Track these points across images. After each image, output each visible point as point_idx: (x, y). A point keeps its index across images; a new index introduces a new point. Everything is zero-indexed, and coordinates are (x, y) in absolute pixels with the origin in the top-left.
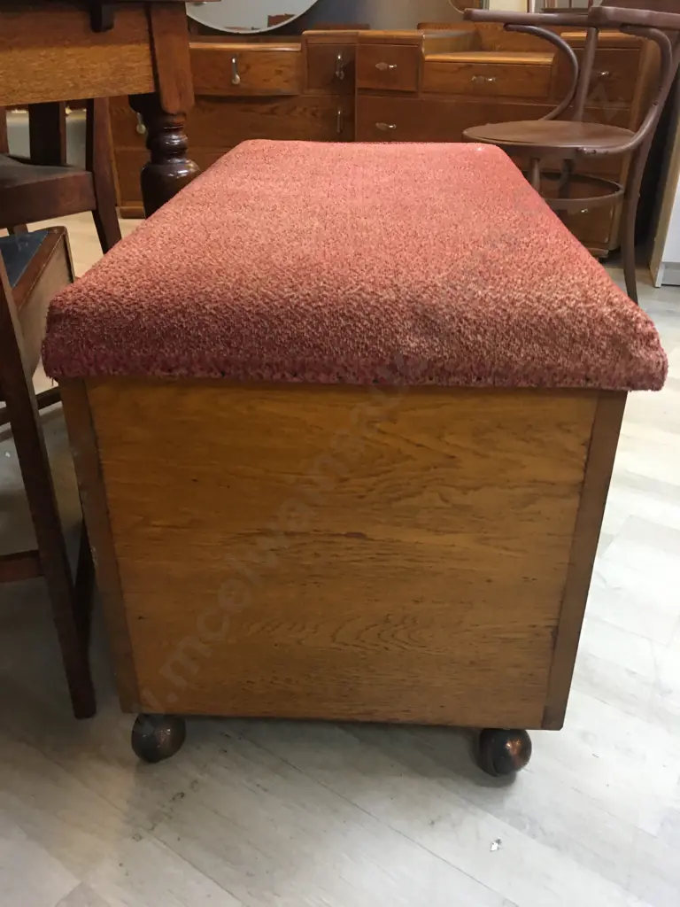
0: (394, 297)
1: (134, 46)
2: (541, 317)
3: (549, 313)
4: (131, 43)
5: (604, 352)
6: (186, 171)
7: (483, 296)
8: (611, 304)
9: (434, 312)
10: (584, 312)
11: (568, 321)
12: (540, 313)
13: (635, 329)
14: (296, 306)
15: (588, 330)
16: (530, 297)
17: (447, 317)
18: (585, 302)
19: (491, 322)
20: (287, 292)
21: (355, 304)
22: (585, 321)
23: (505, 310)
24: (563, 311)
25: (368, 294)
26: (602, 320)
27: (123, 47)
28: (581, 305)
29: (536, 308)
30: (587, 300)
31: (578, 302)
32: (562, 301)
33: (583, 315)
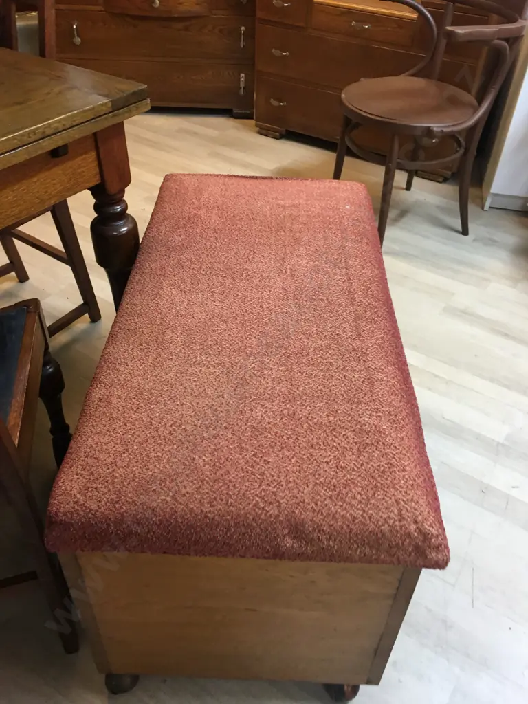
0: (276, 512)
1: (84, 156)
2: (371, 532)
3: (377, 529)
4: (82, 155)
5: (410, 554)
6: (126, 228)
7: (334, 511)
8: (416, 522)
9: (303, 524)
10: (398, 529)
11: (388, 534)
12: (370, 529)
13: (430, 543)
14: (213, 519)
15: (400, 542)
16: (365, 515)
17: (311, 529)
18: (400, 521)
19: (339, 533)
20: (206, 508)
21: (251, 518)
22: (399, 535)
23: (348, 526)
24: (385, 528)
25: (259, 509)
26: (409, 535)
27: (77, 160)
28: (397, 523)
29: (368, 525)
30: (402, 518)
31: (395, 520)
32: (385, 520)
33: (397, 531)
